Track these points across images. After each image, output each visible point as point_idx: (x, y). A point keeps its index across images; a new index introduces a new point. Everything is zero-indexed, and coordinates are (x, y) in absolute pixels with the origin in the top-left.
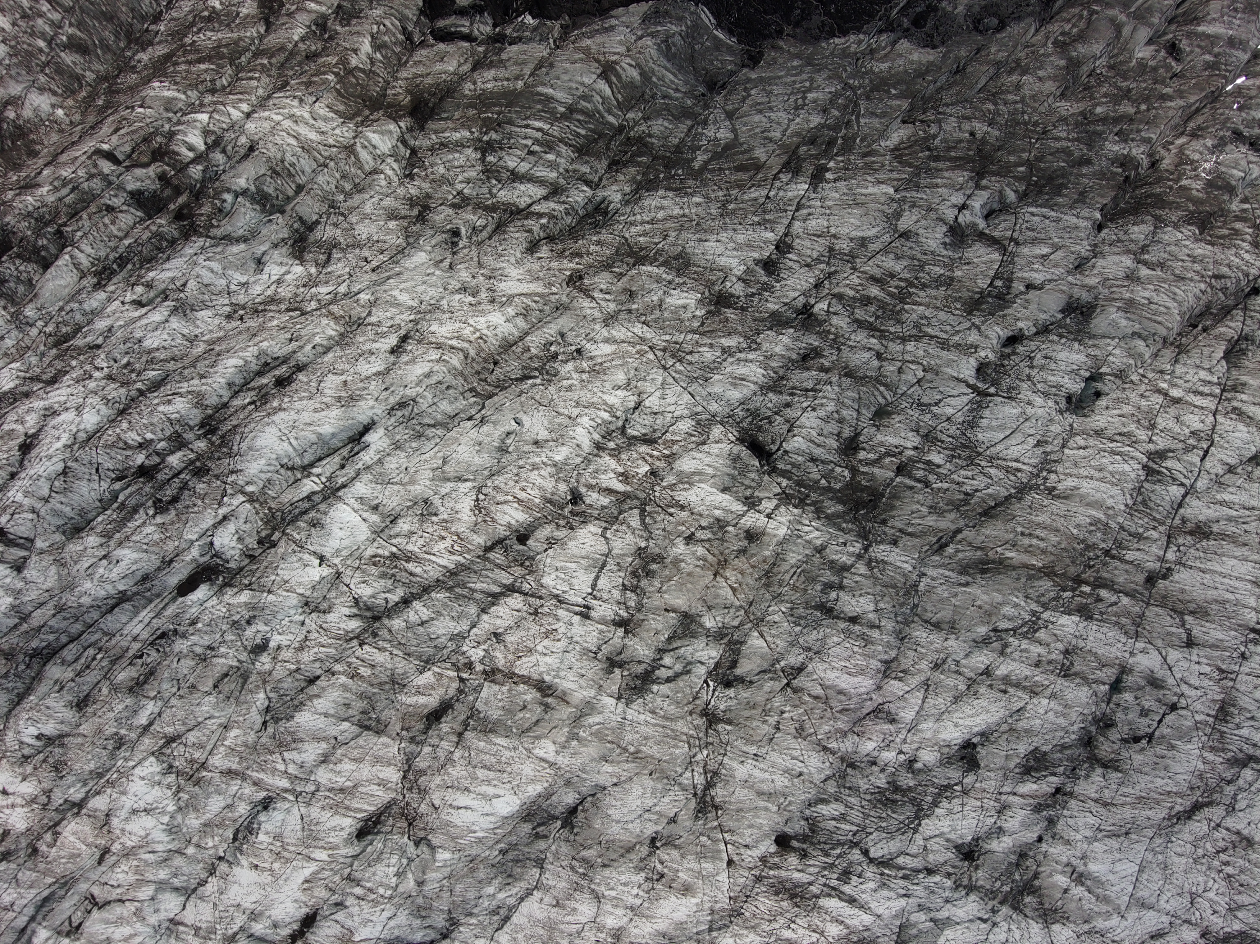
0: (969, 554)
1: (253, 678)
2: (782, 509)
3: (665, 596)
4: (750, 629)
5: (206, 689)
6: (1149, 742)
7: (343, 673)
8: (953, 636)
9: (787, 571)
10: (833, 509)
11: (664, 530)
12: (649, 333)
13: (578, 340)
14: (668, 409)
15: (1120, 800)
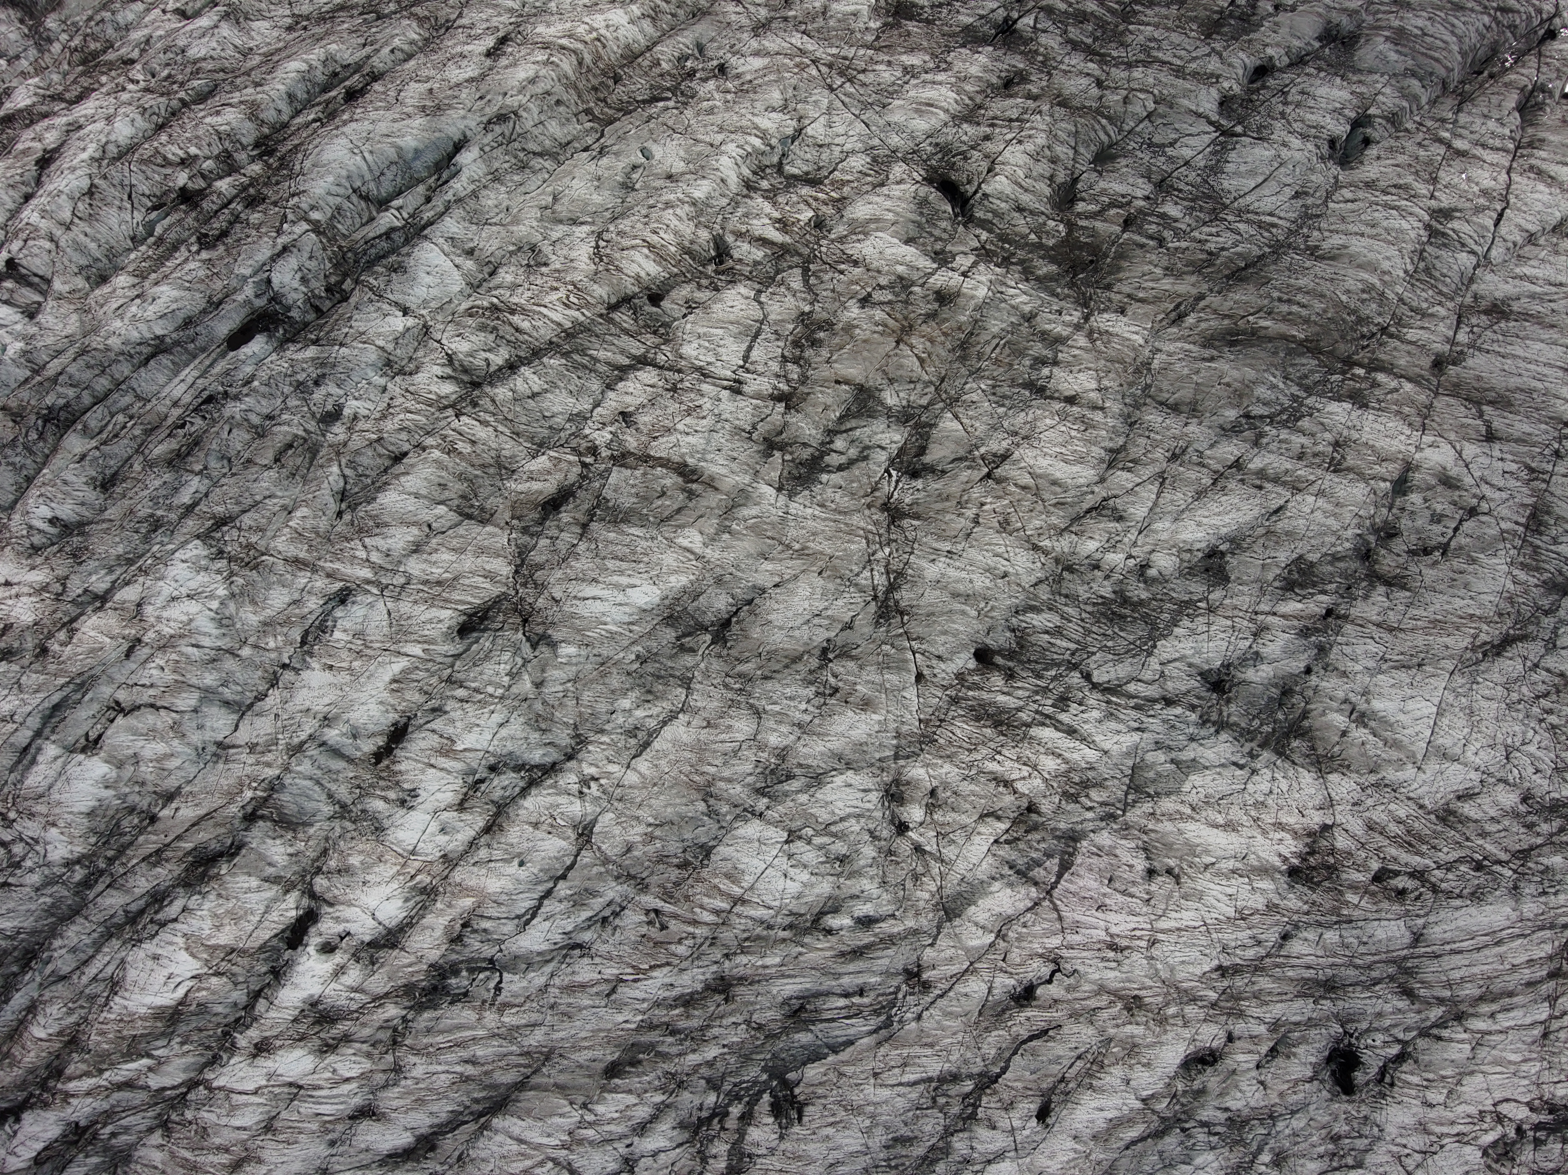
0: (1214, 324)
1: (323, 452)
2: (982, 267)
3: (836, 365)
4: (942, 410)
5: (266, 462)
6: (1443, 554)
7: (437, 447)
8: (1195, 420)
9: (988, 342)
10: (1045, 270)
11: (833, 291)
12: (810, 45)
13: (721, 53)
14: (836, 141)
15: (1408, 624)
